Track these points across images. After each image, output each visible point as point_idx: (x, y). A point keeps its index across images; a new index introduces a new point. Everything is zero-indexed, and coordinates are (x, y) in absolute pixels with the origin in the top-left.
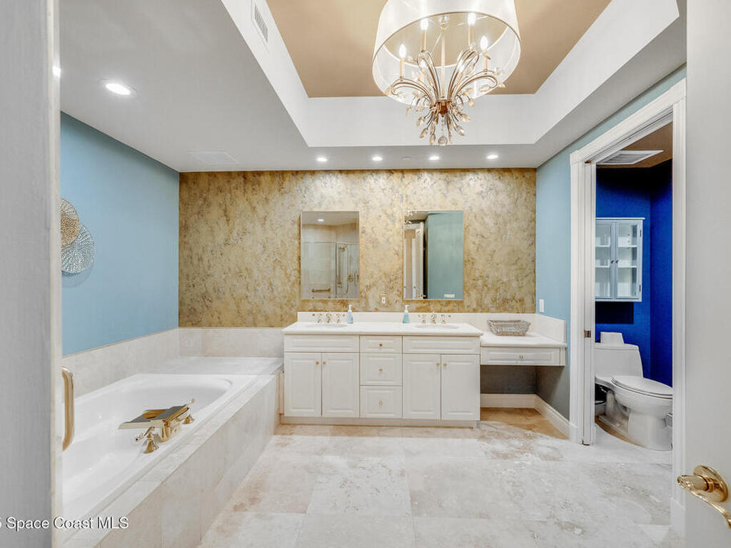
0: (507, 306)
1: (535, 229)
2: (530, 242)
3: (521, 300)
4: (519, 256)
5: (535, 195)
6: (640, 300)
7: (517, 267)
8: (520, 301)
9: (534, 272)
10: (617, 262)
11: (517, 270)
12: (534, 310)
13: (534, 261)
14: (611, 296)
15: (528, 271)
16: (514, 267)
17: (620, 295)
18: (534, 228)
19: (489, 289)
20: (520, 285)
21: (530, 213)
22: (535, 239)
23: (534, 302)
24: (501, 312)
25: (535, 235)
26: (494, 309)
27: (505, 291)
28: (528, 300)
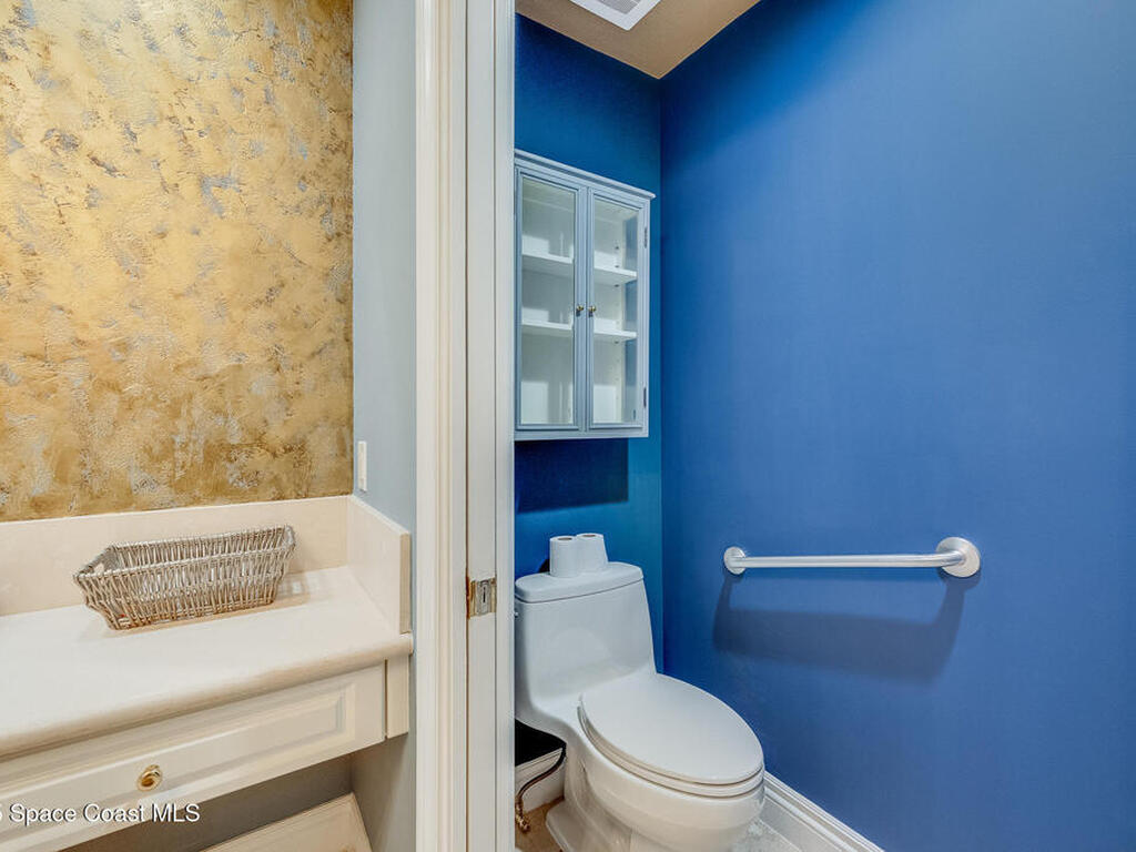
0: (231, 474)
1: (349, 182)
2: (332, 229)
3: (296, 450)
4: (286, 273)
5: (349, 55)
6: (645, 433)
7: (273, 317)
8: (288, 450)
9: (348, 340)
10: (590, 314)
11: (270, 326)
12: (343, 482)
13: (345, 300)
14: (575, 423)
15: (320, 336)
16: (259, 315)
17: (598, 418)
18: (345, 178)
19: (129, 404)
20: (290, 388)
21: (329, 117)
22: (349, 217)
23: (345, 450)
24: (196, 501)
25: (348, 203)
26: (163, 492)
27: (218, 412)
28: (322, 447)
